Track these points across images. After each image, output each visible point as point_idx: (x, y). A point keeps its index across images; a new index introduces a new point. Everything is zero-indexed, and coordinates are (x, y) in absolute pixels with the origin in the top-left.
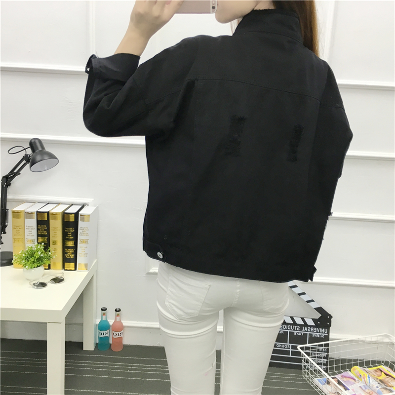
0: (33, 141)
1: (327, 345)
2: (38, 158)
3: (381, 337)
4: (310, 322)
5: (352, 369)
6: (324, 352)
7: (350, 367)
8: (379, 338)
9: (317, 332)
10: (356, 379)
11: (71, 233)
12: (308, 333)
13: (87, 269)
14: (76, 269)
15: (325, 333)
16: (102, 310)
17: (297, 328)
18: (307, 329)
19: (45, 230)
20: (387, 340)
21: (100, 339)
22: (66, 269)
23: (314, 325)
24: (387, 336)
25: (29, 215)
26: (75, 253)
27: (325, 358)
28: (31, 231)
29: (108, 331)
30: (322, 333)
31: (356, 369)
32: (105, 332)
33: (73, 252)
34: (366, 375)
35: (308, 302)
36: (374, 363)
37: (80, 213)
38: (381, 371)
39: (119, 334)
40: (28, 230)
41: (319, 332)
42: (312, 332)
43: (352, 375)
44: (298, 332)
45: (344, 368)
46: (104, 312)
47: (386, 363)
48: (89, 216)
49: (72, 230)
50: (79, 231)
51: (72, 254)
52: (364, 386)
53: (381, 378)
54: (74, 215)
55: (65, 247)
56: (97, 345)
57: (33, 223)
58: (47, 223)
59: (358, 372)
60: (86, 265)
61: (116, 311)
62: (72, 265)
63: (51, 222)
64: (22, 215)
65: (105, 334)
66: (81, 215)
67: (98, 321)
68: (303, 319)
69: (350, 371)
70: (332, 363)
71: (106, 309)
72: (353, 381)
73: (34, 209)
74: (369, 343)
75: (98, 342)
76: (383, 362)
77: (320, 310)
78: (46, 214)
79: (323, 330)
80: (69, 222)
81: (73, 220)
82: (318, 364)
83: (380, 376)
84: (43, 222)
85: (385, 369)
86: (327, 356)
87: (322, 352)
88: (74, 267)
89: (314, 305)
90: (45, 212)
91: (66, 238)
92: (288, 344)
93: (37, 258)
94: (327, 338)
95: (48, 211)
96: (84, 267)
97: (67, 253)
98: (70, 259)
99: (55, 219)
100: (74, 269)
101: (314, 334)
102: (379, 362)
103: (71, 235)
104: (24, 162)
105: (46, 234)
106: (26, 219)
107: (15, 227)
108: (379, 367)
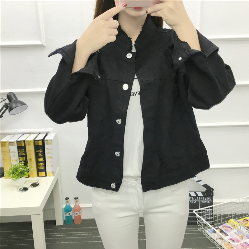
0: (9, 94)
1: (212, 208)
2: (14, 105)
3: (246, 199)
4: (200, 194)
6: (211, 212)
9: (205, 200)
10: (232, 227)
11: (40, 153)
12: (199, 201)
13: (53, 175)
15: (210, 200)
16: (66, 199)
17: (192, 199)
18: (199, 199)
19: (23, 152)
21: (67, 217)
22: (39, 176)
23: (203, 195)
25: (11, 143)
26: (45, 165)
27: (211, 216)
28: (14, 154)
29: (71, 212)
31: (231, 221)
33: (43, 165)
34: (238, 224)
35: (198, 181)
36: (242, 215)
37: (45, 139)
38: (247, 221)
39: (79, 214)
40: (12, 153)
41: (206, 200)
42: (202, 200)
43: (229, 225)
44: (192, 201)
48: (51, 141)
49: (41, 151)
50: (46, 151)
51: (43, 166)
52: (237, 232)
54: (41, 141)
55: (37, 162)
56: (65, 221)
57: (15, 148)
58: (24, 148)
59: (233, 223)
60: (53, 173)
62: (44, 173)
63: (27, 147)
64: (7, 144)
65: (69, 214)
66: (46, 141)
67: (64, 206)
68: (195, 193)
69: (228, 222)
70: (216, 219)
71: (68, 199)
73: (15, 139)
74: (238, 203)
75: (65, 219)
76: (248, 214)
77: (205, 186)
78: (23, 142)
79: (208, 199)
80: (39, 146)
81: (42, 145)
82: (207, 220)
83: (247, 224)
84: (22, 147)
86: (213, 214)
87: (209, 212)
89: (202, 183)
90: (22, 141)
91: (38, 156)
93: (20, 172)
94: (211, 203)
95: (24, 140)
96: (51, 174)
97: (39, 166)
98: (42, 169)
99: (29, 145)
100: (45, 176)
101: (203, 202)
102: (245, 215)
103: (41, 154)
104: (4, 109)
105: (24, 155)
106: (10, 147)
107: (3, 152)
108: (245, 218)
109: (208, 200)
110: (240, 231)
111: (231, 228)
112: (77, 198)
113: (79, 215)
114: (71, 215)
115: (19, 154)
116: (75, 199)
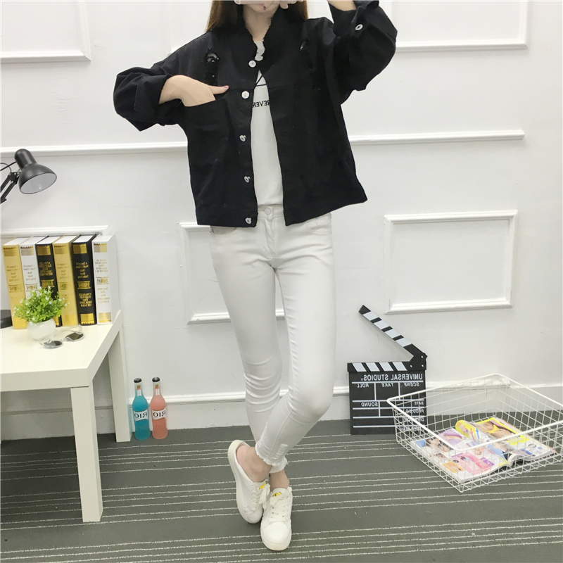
0: (19, 153)
1: (423, 395)
2: (29, 174)
3: (490, 380)
4: (400, 367)
5: (456, 426)
6: (421, 406)
7: (454, 423)
8: (487, 381)
9: (410, 380)
11: (84, 270)
12: (399, 382)
13: (110, 321)
14: (96, 323)
15: (419, 380)
16: (136, 381)
17: (384, 377)
18: (398, 377)
19: (49, 269)
20: (497, 383)
21: (137, 423)
22: (82, 323)
23: (406, 370)
24: (497, 377)
25: (25, 250)
26: (93, 299)
27: (422, 414)
28: (31, 273)
29: (146, 411)
31: (461, 424)
33: (90, 297)
34: (474, 429)
35: (396, 339)
36: (483, 416)
37: (94, 241)
38: (493, 424)
39: (162, 414)
40: (27, 271)
41: (413, 380)
42: (404, 380)
43: (457, 432)
44: (386, 383)
45: (447, 425)
46: (138, 384)
47: (499, 415)
48: (106, 244)
49: (85, 265)
50: (95, 266)
51: (89, 300)
52: (472, 442)
53: (492, 432)
54: (85, 245)
55: (78, 292)
56: (133, 435)
57: (32, 261)
58: (51, 259)
59: (464, 426)
60: (109, 315)
62: (91, 316)
63: (57, 257)
64: (17, 251)
65: (142, 415)
66: (95, 244)
67: (131, 400)
68: (391, 364)
69: (455, 428)
70: (431, 419)
71: (140, 381)
72: (459, 438)
73: (32, 243)
74: (475, 389)
75: (134, 431)
76: (495, 414)
77: (411, 348)
78: (49, 247)
79: (416, 376)
80: (80, 255)
81: (86, 252)
83: (491, 429)
84: (45, 258)
86: (425, 410)
87: (417, 406)
88: (93, 319)
89: (403, 343)
90: (47, 245)
91: (79, 277)
92: (375, 400)
93: (44, 306)
94: (423, 386)
95: (50, 243)
96: (105, 318)
97: (82, 300)
98: (86, 309)
99: (61, 252)
100: (93, 322)
101: (407, 383)
102: (490, 415)
103: (84, 274)
104: (10, 183)
105: (52, 274)
106: (22, 257)
107: (9, 269)
108: (489, 420)
109: (417, 380)
110: (477, 441)
111: (461, 437)
112: (158, 380)
113: (161, 417)
114: (146, 418)
115: (42, 271)
116: (154, 381)
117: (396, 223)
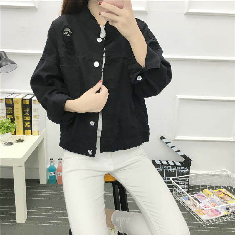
1: (188, 177)
2: (4, 63)
3: (221, 172)
4: (178, 164)
5: (203, 191)
6: (187, 181)
7: (202, 190)
8: (220, 172)
9: (182, 169)
10: (206, 197)
11: (27, 112)
12: (177, 170)
13: (39, 134)
14: (32, 134)
15: (187, 170)
16: (50, 159)
17: (170, 167)
19: (11, 110)
20: (225, 174)
21: (50, 177)
22: (25, 134)
24: (225, 171)
26: (31, 124)
27: (187, 185)
28: (2, 111)
29: (55, 172)
30: (185, 170)
31: (205, 191)
32: (53, 173)
33: (29, 123)
35: (177, 151)
36: (216, 187)
38: (221, 192)
43: (204, 195)
44: (171, 170)
45: (199, 190)
46: (51, 160)
47: (224, 187)
49: (28, 110)
50: (33, 110)
51: (29, 125)
52: (211, 201)
53: (221, 196)
54: (28, 100)
55: (24, 121)
56: (48, 181)
57: (3, 105)
58: (12, 105)
59: (207, 192)
60: (38, 132)
61: (59, 160)
62: (30, 131)
63: (14, 104)
65: (53, 174)
66: (33, 100)
67: (48, 166)
68: (174, 162)
69: (202, 192)
70: (191, 187)
71: (53, 159)
73: (3, 96)
74: (214, 175)
75: (49, 179)
76: (222, 186)
78: (11, 100)
80: (26, 105)
81: (29, 104)
82: (183, 188)
83: (220, 195)
84: (9, 105)
85: (224, 190)
86: (189, 183)
87: (185, 181)
88: (31, 133)
89: (180, 153)
91: (25, 115)
92: (165, 177)
93: (6, 127)
94: (188, 173)
95: (12, 98)
97: (26, 124)
98: (28, 128)
99: (17, 103)
100: (31, 134)
101: (181, 171)
102: (220, 187)
105: (12, 112)
108: (220, 190)
112: (61, 160)
115: (7, 111)
117: (182, 99)
